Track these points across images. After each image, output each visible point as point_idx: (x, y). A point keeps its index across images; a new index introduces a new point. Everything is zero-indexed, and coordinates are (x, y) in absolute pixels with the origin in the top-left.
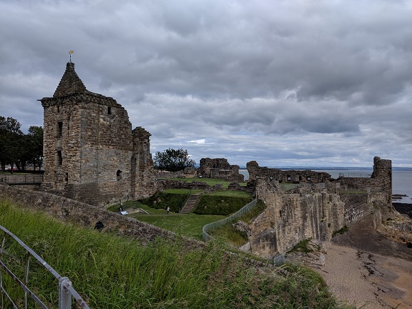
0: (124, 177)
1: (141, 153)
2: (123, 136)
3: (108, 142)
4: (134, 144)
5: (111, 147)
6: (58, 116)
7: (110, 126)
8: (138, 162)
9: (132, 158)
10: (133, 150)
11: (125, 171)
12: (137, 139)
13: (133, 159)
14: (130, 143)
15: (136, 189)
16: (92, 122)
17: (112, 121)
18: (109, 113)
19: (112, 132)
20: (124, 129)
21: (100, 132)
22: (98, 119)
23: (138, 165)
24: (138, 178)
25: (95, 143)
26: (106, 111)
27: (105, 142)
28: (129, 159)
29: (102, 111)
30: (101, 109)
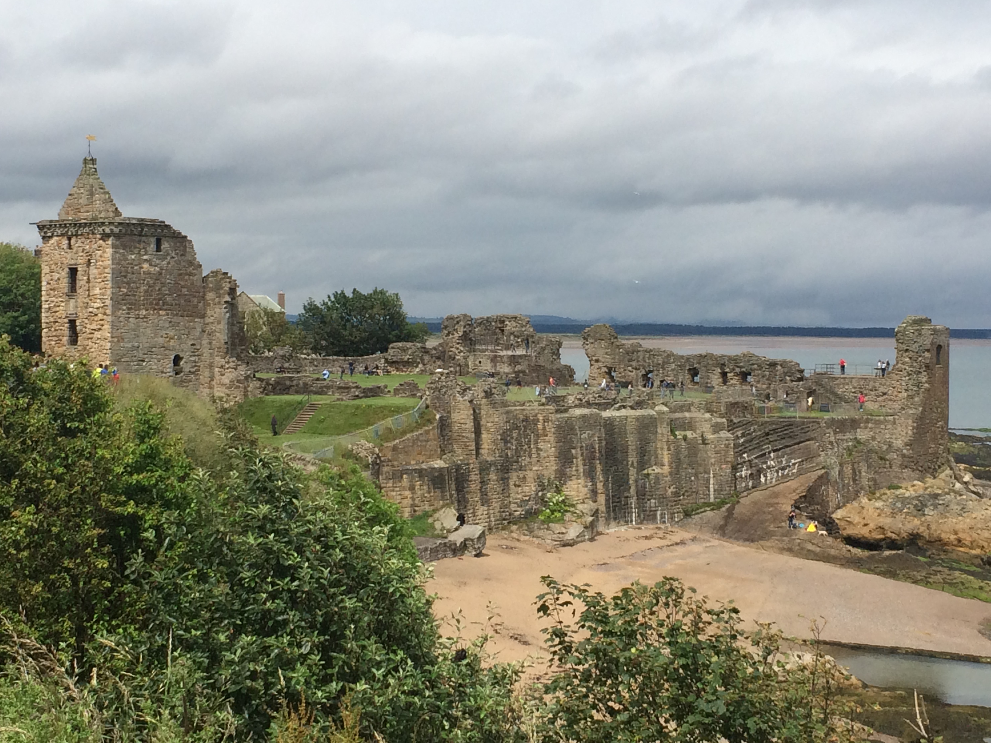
0: (188, 368)
2: (185, 291)
3: (158, 304)
4: (207, 304)
5: (162, 312)
6: (69, 256)
7: (160, 273)
8: (213, 339)
10: (204, 316)
11: (189, 357)
12: (212, 295)
14: (200, 302)
16: (129, 270)
17: (164, 264)
18: (159, 249)
19: (164, 284)
20: (186, 277)
21: (143, 287)
22: (140, 264)
23: (213, 345)
24: (215, 370)
25: (133, 307)
26: (154, 246)
27: (151, 303)
29: (145, 248)
30: (143, 245)
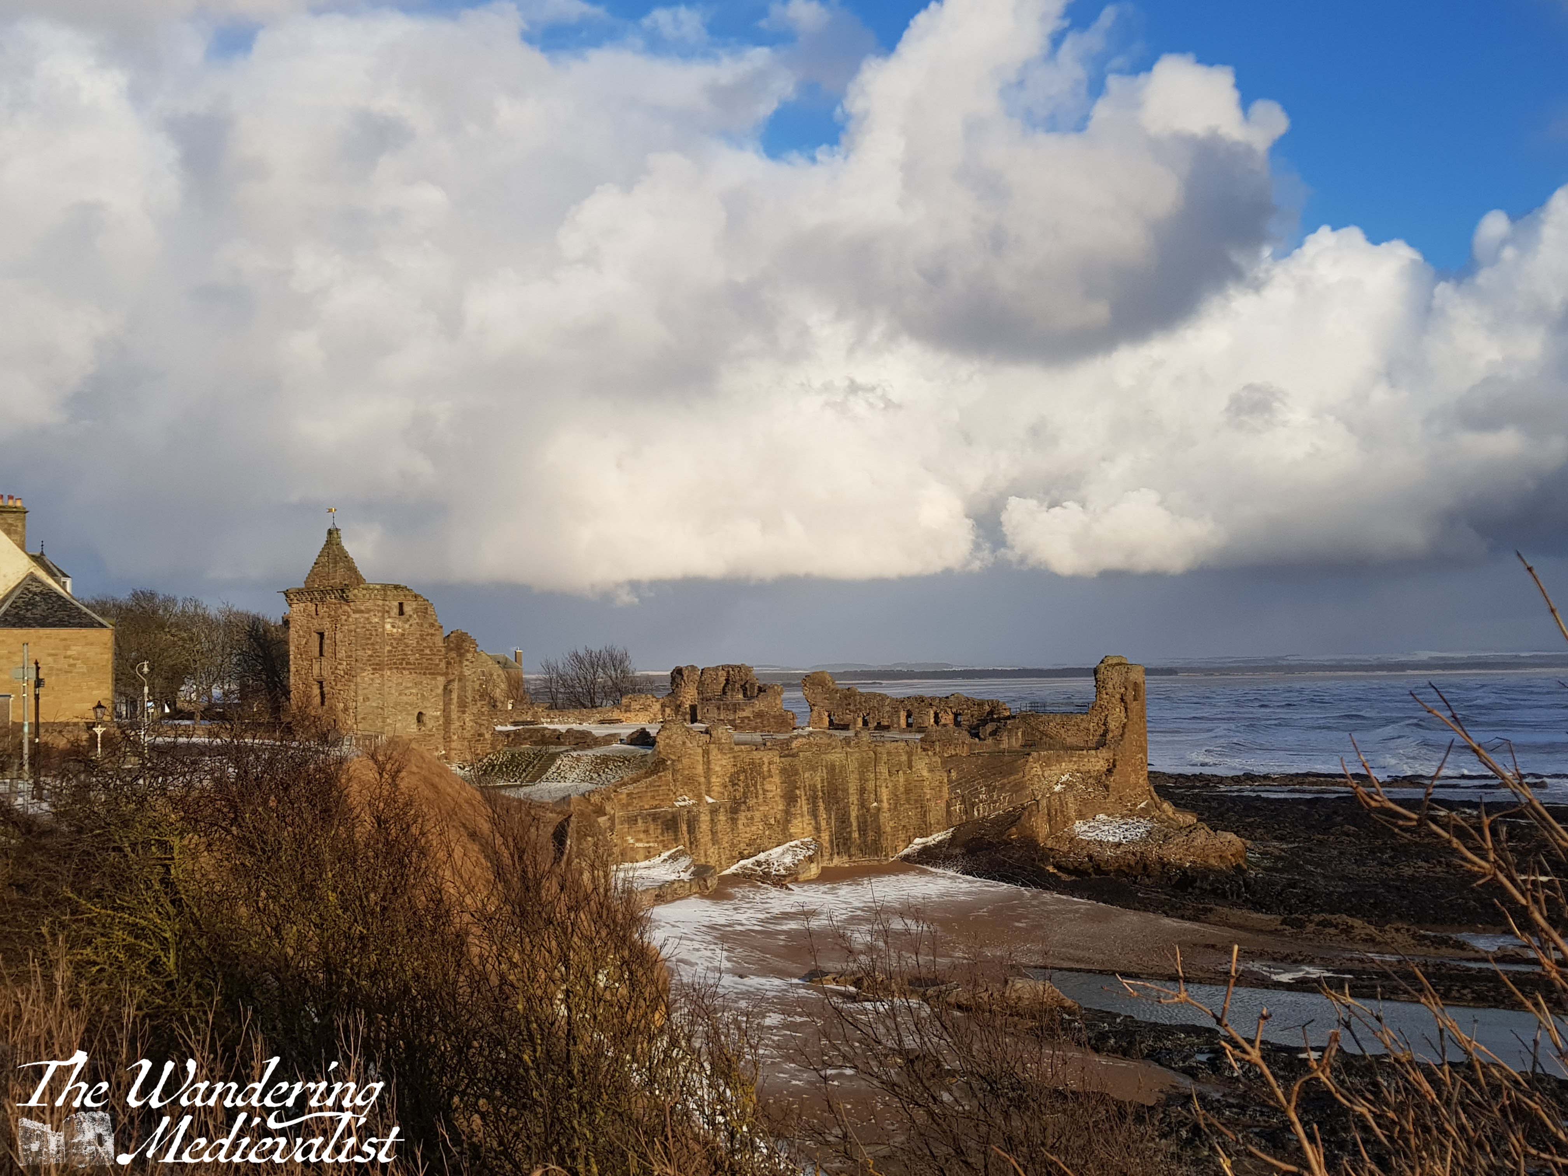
0: (430, 724)
1: (460, 680)
2: (427, 651)
3: (401, 664)
4: (448, 663)
5: (406, 672)
6: (316, 621)
7: (403, 635)
8: (455, 696)
9: (445, 688)
10: (446, 674)
11: (433, 713)
12: (453, 654)
13: (447, 690)
14: (440, 660)
15: (454, 745)
16: (374, 633)
17: (407, 626)
18: (401, 612)
19: (407, 646)
20: (428, 638)
21: (388, 648)
22: (383, 627)
23: (455, 700)
24: (456, 724)
25: (378, 668)
26: (395, 611)
27: (395, 663)
28: (440, 691)
29: (388, 612)
30: (387, 608)
